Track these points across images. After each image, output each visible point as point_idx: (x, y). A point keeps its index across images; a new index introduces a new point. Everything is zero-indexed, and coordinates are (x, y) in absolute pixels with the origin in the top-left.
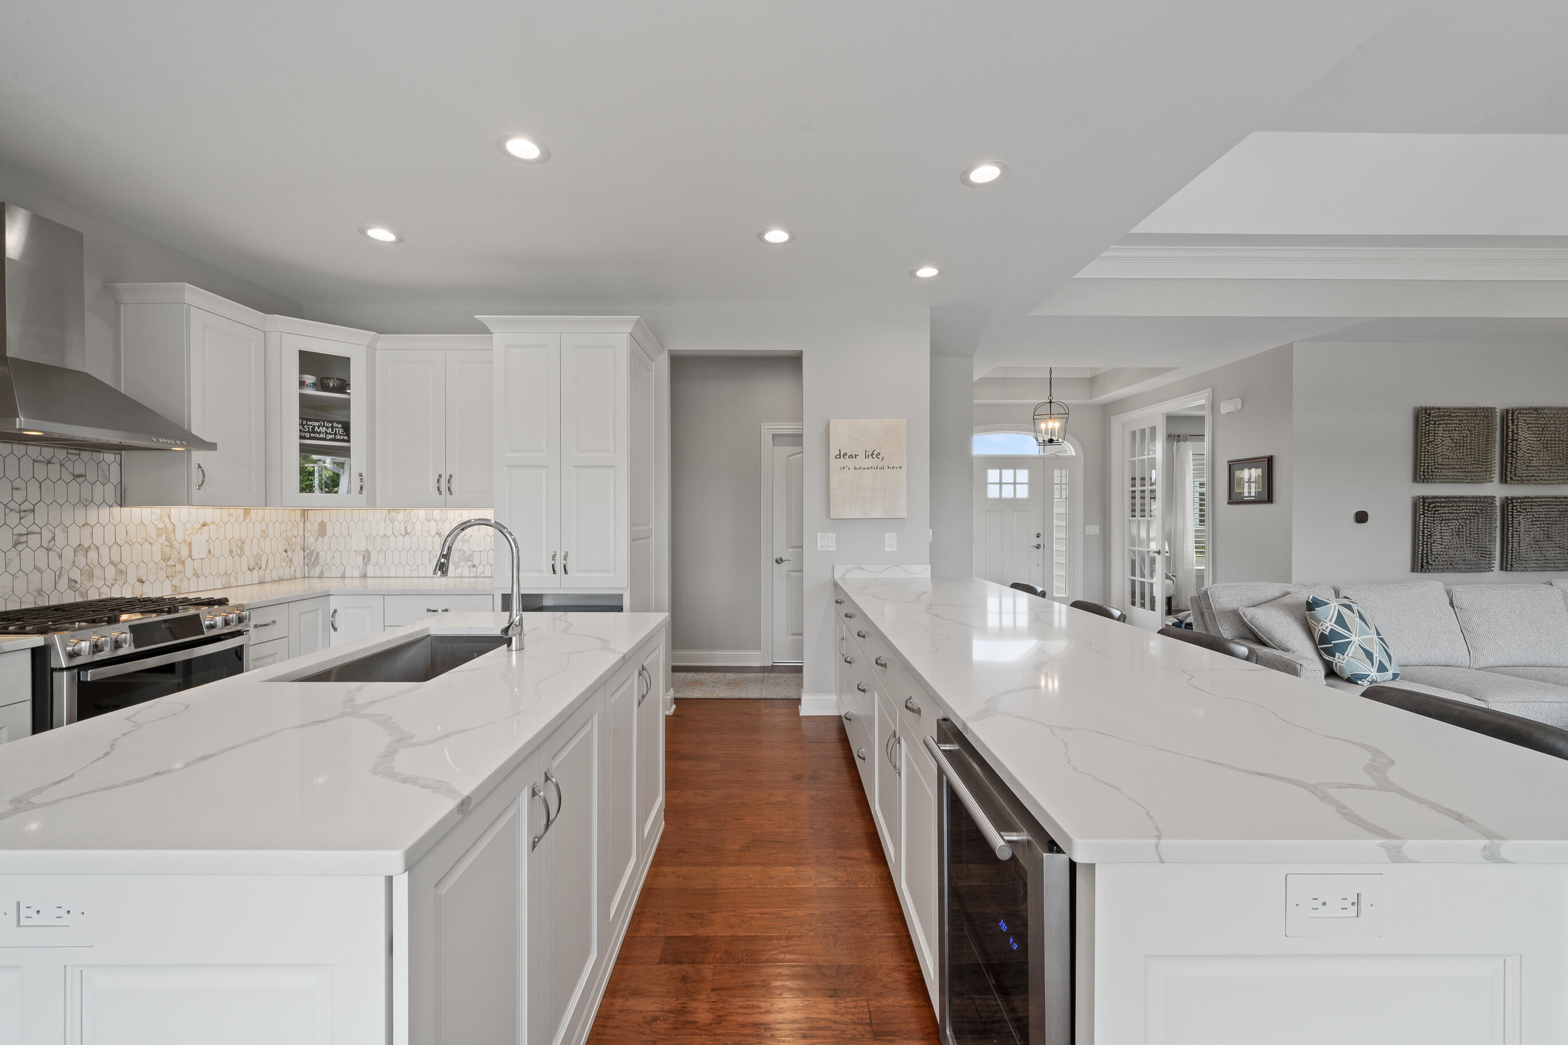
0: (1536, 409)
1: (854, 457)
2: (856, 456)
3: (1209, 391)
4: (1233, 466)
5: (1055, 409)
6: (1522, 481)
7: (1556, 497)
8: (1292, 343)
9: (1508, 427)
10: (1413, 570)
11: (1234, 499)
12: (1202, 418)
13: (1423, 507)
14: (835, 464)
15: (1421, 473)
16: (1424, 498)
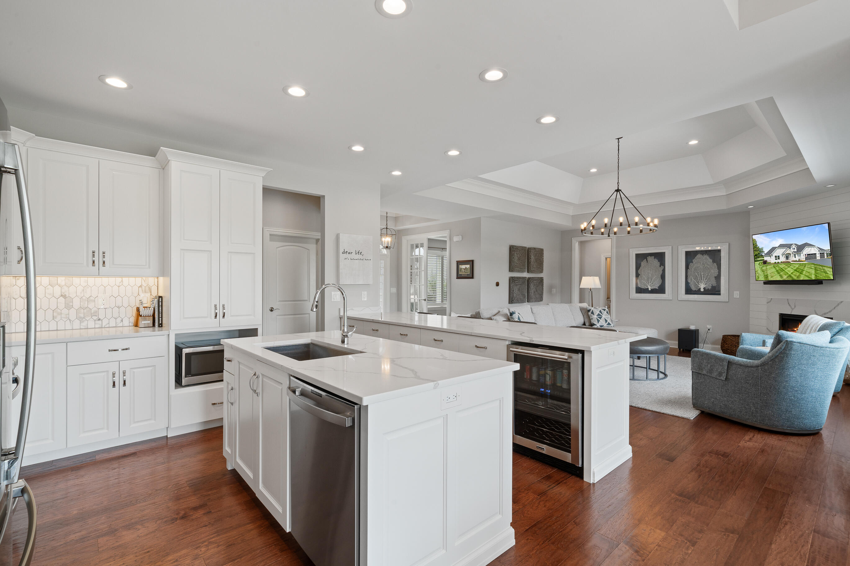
0: (535, 248)
1: (350, 253)
2: (351, 253)
3: (449, 231)
4: (459, 263)
5: (389, 232)
6: (532, 272)
7: (538, 278)
8: (481, 217)
9: (529, 254)
10: (509, 303)
11: (459, 276)
12: (446, 241)
13: (512, 280)
14: (342, 256)
15: (511, 269)
16: (512, 277)
